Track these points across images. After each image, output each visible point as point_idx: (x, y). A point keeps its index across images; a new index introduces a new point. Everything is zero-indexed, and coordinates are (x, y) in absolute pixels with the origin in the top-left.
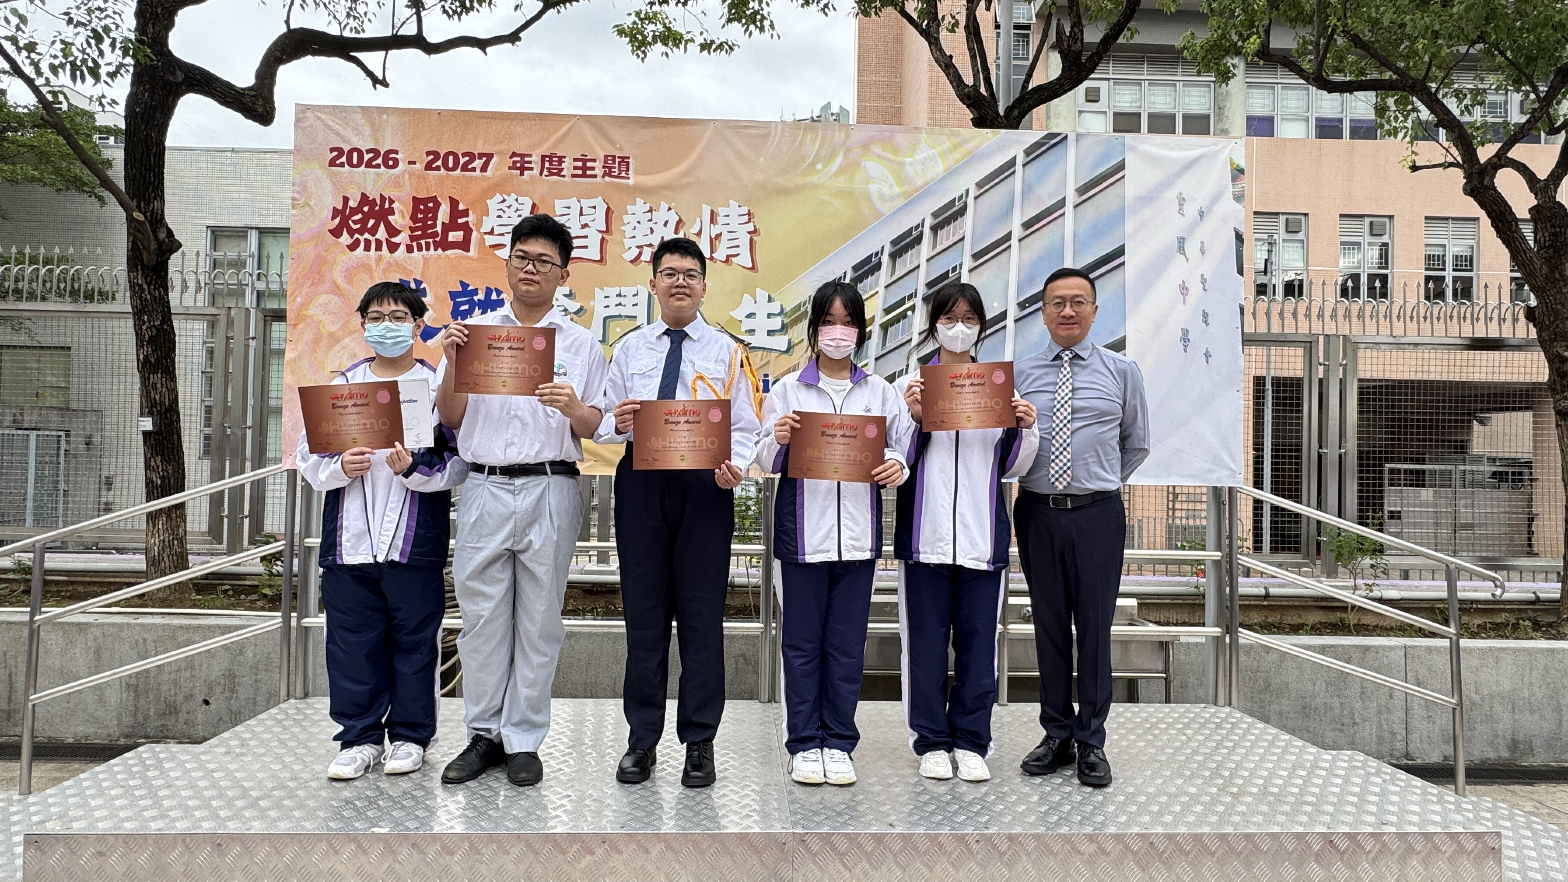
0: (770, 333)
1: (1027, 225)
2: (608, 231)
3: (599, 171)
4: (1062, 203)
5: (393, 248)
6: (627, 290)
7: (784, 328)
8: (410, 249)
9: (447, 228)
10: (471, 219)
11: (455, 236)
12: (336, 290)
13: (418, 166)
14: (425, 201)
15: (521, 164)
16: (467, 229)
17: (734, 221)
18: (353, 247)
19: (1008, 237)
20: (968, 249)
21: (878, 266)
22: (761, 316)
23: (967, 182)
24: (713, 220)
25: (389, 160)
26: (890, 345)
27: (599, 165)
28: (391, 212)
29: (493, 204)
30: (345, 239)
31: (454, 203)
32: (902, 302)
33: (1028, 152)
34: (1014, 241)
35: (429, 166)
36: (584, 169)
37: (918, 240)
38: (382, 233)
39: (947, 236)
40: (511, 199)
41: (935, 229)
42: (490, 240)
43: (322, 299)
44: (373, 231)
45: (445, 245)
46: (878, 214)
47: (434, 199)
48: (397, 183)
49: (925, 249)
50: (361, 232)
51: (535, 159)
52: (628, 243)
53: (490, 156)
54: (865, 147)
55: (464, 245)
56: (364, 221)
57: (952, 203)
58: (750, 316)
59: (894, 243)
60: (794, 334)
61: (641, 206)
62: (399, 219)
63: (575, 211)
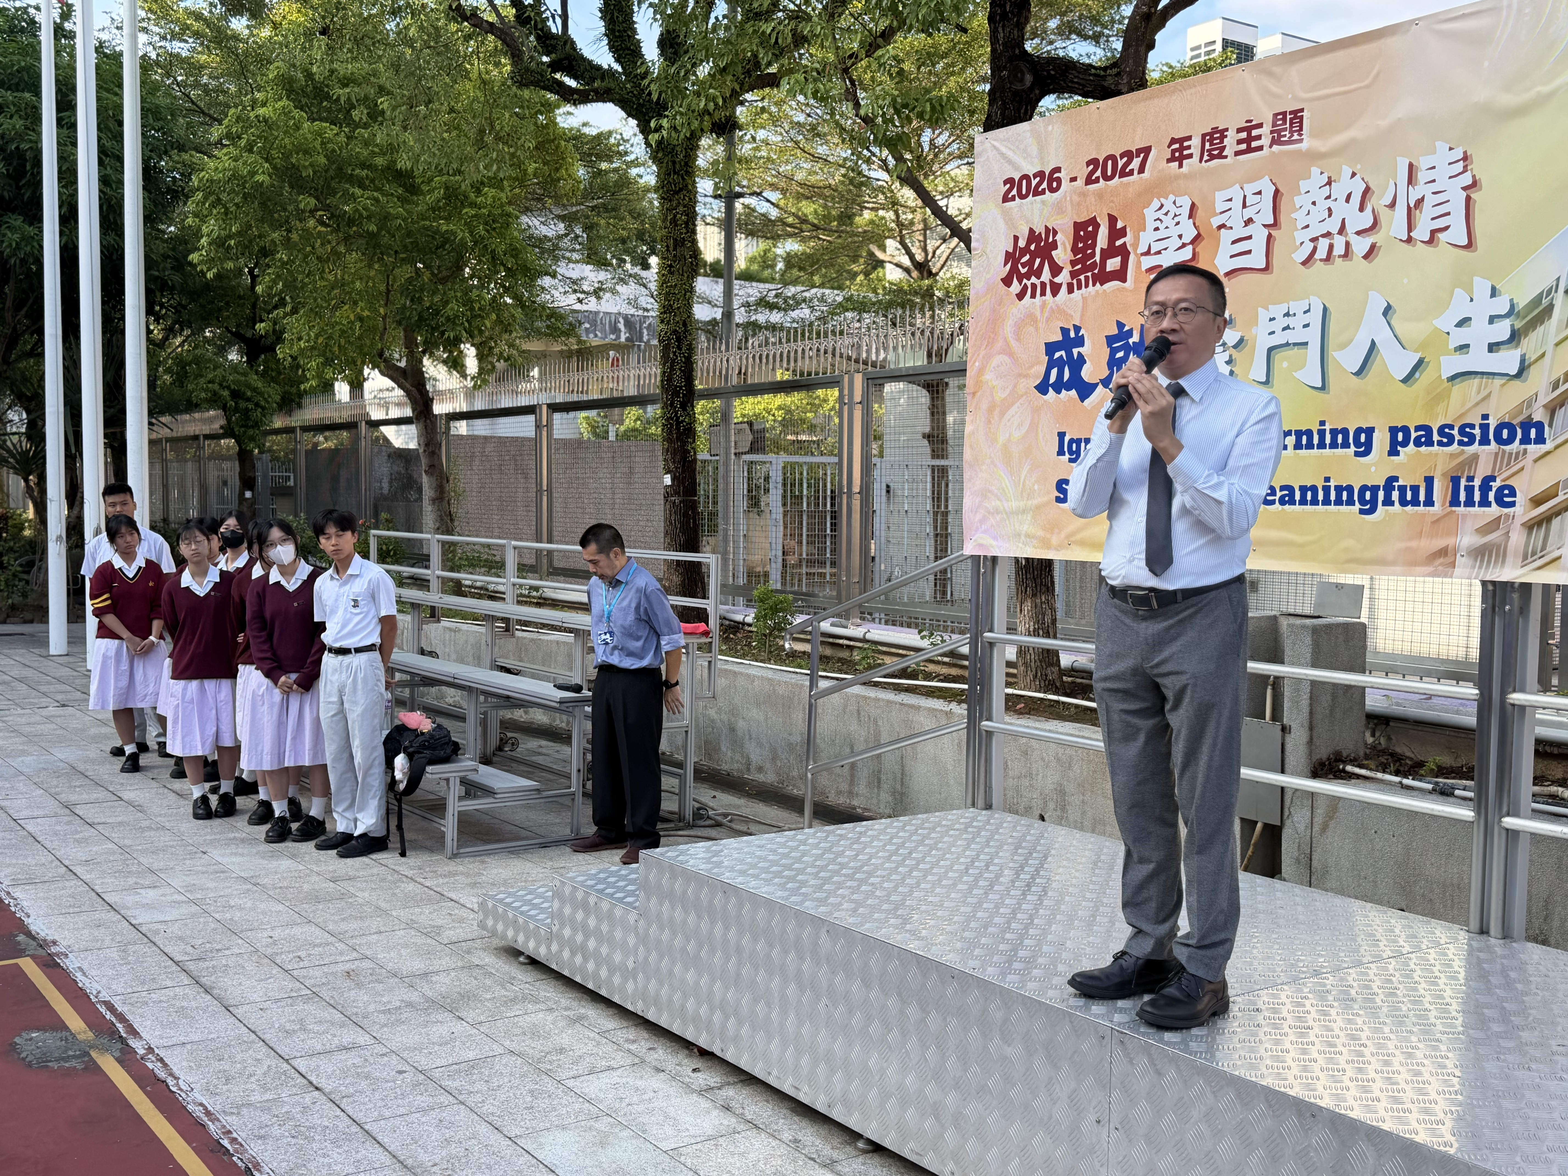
0: (1493, 347)
2: (1275, 224)
3: (1265, 141)
5: (1056, 289)
6: (1297, 307)
7: (1515, 337)
8: (1070, 290)
9: (1106, 255)
11: (1113, 264)
12: (1007, 350)
13: (1080, 182)
14: (1085, 225)
15: (1180, 152)
16: (1124, 253)
17: (1443, 173)
24: (1411, 180)
25: (1053, 181)
27: (1266, 131)
28: (1055, 245)
29: (1150, 213)
30: (1016, 287)
31: (1113, 221)
35: (1089, 181)
36: (1249, 141)
38: (1046, 275)
40: (1168, 203)
42: (1147, 263)
43: (996, 361)
44: (1039, 273)
45: (1103, 277)
47: (1093, 221)
48: (1059, 208)
50: (1028, 276)
51: (1195, 142)
52: (1299, 236)
53: (1147, 150)
56: (1031, 263)
60: (1530, 345)
61: (1317, 178)
62: (1062, 255)
63: (1238, 203)
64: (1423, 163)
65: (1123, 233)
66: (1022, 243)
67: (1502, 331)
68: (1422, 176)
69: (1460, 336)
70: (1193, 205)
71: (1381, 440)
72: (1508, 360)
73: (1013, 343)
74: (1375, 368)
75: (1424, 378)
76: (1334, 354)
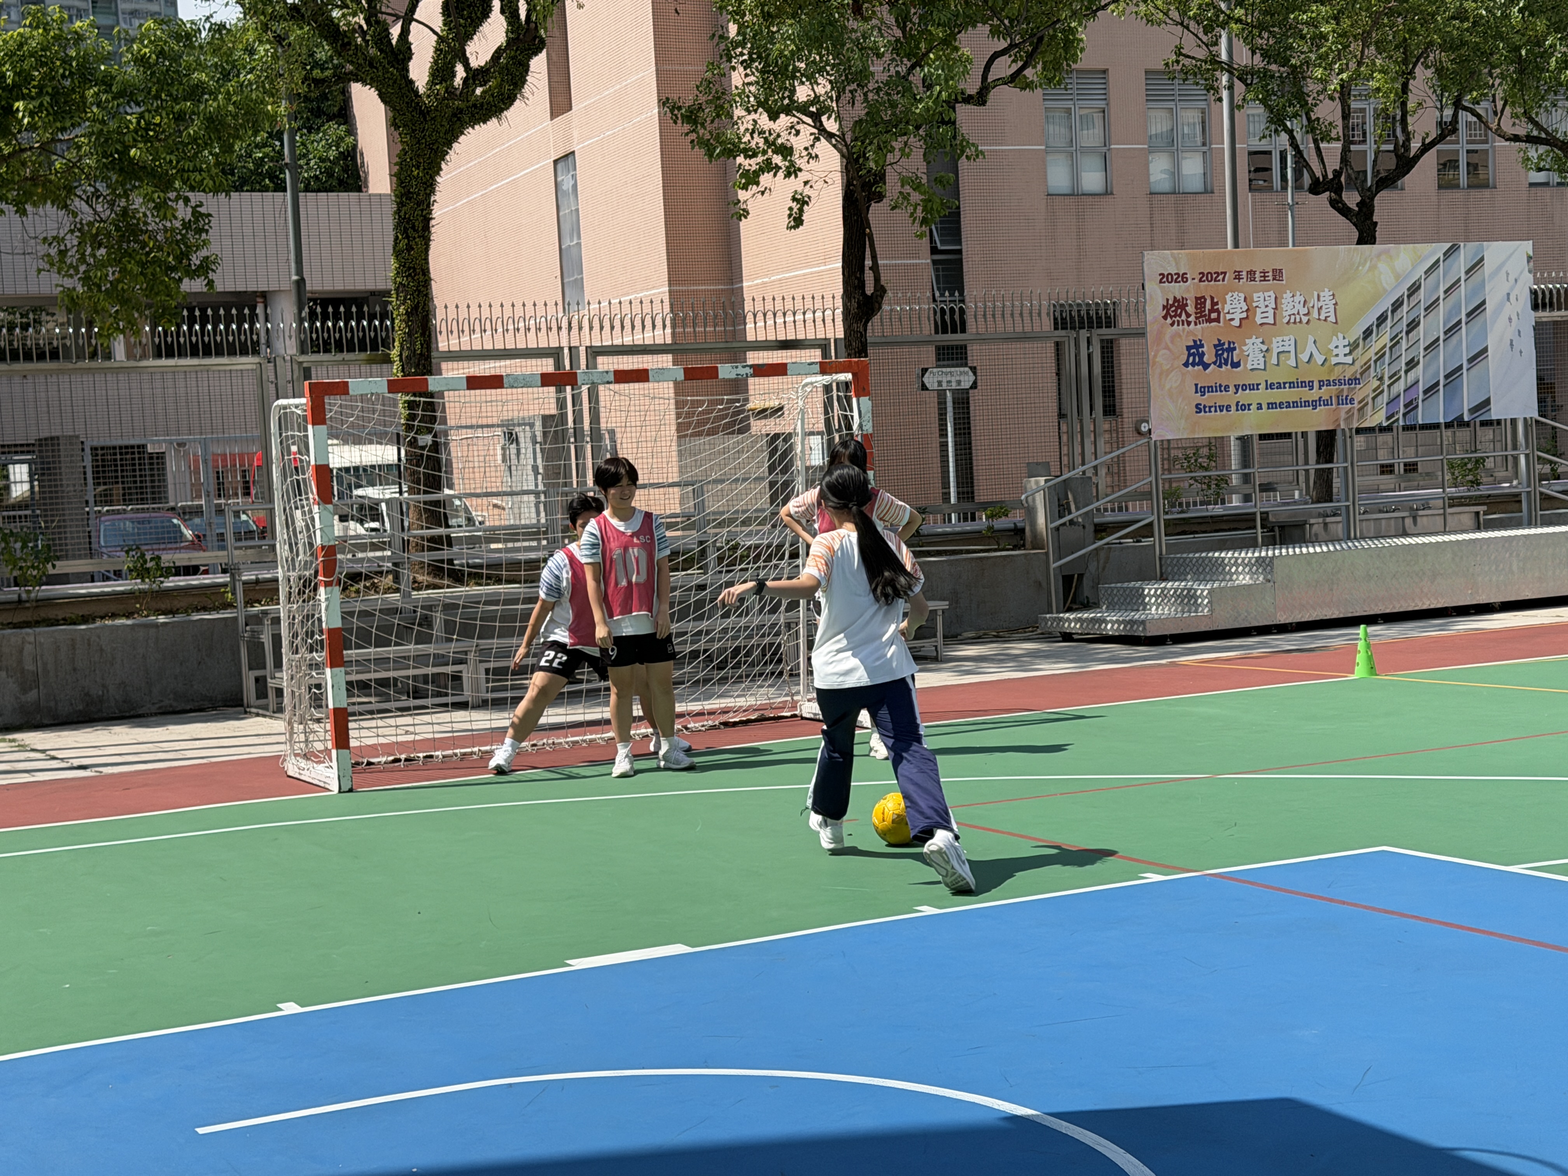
0: (1345, 355)
1: (1446, 292)
2: (1276, 309)
3: (1271, 278)
4: (1459, 280)
5: (1189, 323)
6: (1286, 338)
7: (1350, 353)
8: (1196, 324)
9: (1211, 311)
10: (1220, 306)
11: (1214, 315)
12: (1167, 348)
13: (1196, 281)
14: (1200, 298)
15: (1238, 276)
16: (1218, 311)
17: (1328, 298)
18: (1172, 324)
19: (1438, 299)
20: (1422, 306)
21: (1386, 318)
22: (1341, 347)
23: (1420, 272)
24: (1319, 300)
25: (1183, 278)
26: (1394, 357)
27: (1270, 274)
28: (1187, 305)
29: (1228, 297)
30: (1169, 321)
31: (1212, 298)
32: (1397, 335)
33: (1445, 254)
34: (1441, 300)
35: (1200, 281)
36: (1264, 278)
37: (1402, 303)
38: (1184, 317)
39: (1414, 300)
40: (1235, 295)
41: (1409, 296)
42: (1228, 317)
43: (1162, 352)
44: (1180, 316)
45: (1210, 321)
46: (1385, 290)
47: (1203, 297)
48: (1187, 290)
49: (1405, 308)
50: (1175, 316)
51: (1244, 273)
52: (1285, 314)
53: (1225, 273)
54: (1379, 255)
55: (1217, 320)
56: (1176, 311)
57: (1414, 283)
58: (1337, 347)
59: (1393, 305)
60: (1355, 353)
61: (1289, 294)
62: (1190, 309)
63: (1262, 299)
64: (1322, 294)
65: (1217, 303)
66: (1171, 302)
67: (1347, 350)
68: (1322, 299)
69: (1336, 351)
70: (1245, 298)
71: (1316, 385)
72: (1349, 359)
73: (1170, 345)
74: (1312, 361)
75: (1327, 364)
76: (1300, 356)
